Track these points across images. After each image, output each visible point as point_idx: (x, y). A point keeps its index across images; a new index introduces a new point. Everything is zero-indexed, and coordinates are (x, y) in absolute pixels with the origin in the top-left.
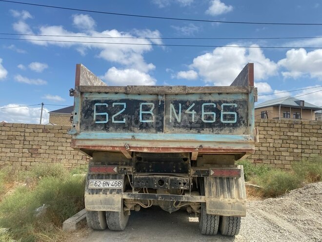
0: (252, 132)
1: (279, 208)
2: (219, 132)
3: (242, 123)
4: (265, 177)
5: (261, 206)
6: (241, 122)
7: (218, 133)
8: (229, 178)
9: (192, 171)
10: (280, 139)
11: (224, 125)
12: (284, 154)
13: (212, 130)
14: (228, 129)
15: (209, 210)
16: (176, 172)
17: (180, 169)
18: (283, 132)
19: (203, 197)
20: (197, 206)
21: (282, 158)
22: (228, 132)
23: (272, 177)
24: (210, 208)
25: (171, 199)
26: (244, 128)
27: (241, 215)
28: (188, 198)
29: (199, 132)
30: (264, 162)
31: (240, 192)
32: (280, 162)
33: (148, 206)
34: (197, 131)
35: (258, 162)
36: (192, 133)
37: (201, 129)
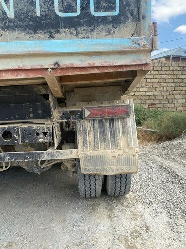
0: (147, 31)
1: (177, 152)
2: (89, 35)
3: (129, 15)
4: (160, 120)
5: (156, 151)
6: (128, 12)
7: (88, 37)
8: (113, 120)
9: (56, 114)
10: (173, 82)
11: (98, 21)
12: (177, 97)
13: (75, 32)
14: (105, 27)
15: (85, 168)
16: (35, 118)
17: (40, 112)
18: (177, 75)
19: (75, 150)
20: (72, 163)
21: (175, 101)
22: (104, 33)
23: (167, 119)
24: (86, 166)
25: (25, 158)
26: (134, 24)
27: (131, 171)
28: (52, 155)
29: (51, 37)
30: (158, 106)
31: (129, 139)
32: (173, 105)
33: (4, 169)
34: (47, 36)
35: (152, 106)
36: (39, 38)
37: (55, 30)
